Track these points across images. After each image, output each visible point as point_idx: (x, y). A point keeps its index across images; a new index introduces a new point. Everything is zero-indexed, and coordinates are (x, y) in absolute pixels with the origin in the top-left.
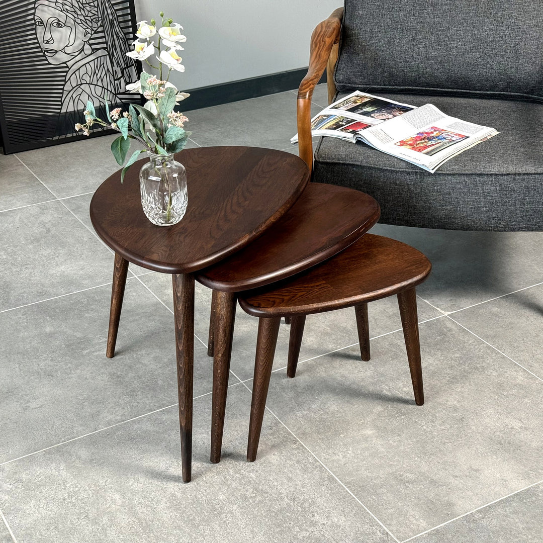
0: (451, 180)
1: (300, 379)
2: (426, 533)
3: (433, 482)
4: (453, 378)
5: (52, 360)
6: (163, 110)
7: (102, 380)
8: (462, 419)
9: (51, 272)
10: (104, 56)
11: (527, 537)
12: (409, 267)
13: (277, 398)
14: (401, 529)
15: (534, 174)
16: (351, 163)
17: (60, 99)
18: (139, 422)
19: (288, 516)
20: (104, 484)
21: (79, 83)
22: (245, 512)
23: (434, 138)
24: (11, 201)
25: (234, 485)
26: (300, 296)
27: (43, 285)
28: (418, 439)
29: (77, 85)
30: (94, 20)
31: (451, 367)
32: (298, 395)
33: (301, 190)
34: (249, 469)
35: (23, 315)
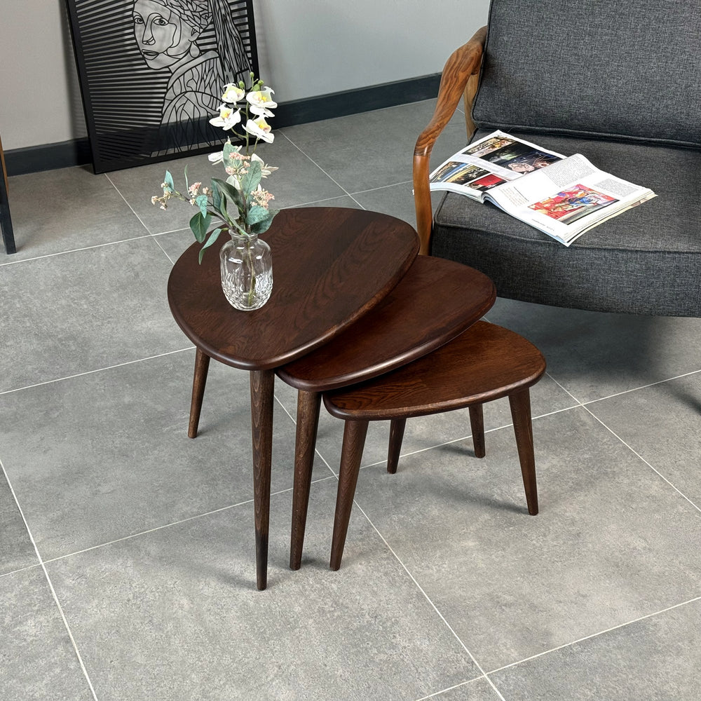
0: (589, 255)
1: (402, 476)
2: (515, 665)
3: (533, 607)
4: (577, 484)
5: (128, 437)
6: (247, 187)
7: (181, 464)
8: (578, 535)
9: (136, 328)
10: (214, 58)
11: (627, 676)
12: (518, 366)
13: (372, 497)
14: (489, 659)
15: (687, 253)
16: (475, 228)
17: (160, 110)
18: (216, 516)
19: (367, 636)
20: (172, 586)
21: (184, 90)
22: (320, 628)
23: (576, 200)
24: (97, 235)
25: (313, 596)
26: (390, 397)
27: (125, 344)
28: (524, 556)
29: (181, 93)
30: (204, 16)
31: (577, 471)
32: (396, 495)
33: (406, 269)
34: (331, 579)
35: (101, 380)
